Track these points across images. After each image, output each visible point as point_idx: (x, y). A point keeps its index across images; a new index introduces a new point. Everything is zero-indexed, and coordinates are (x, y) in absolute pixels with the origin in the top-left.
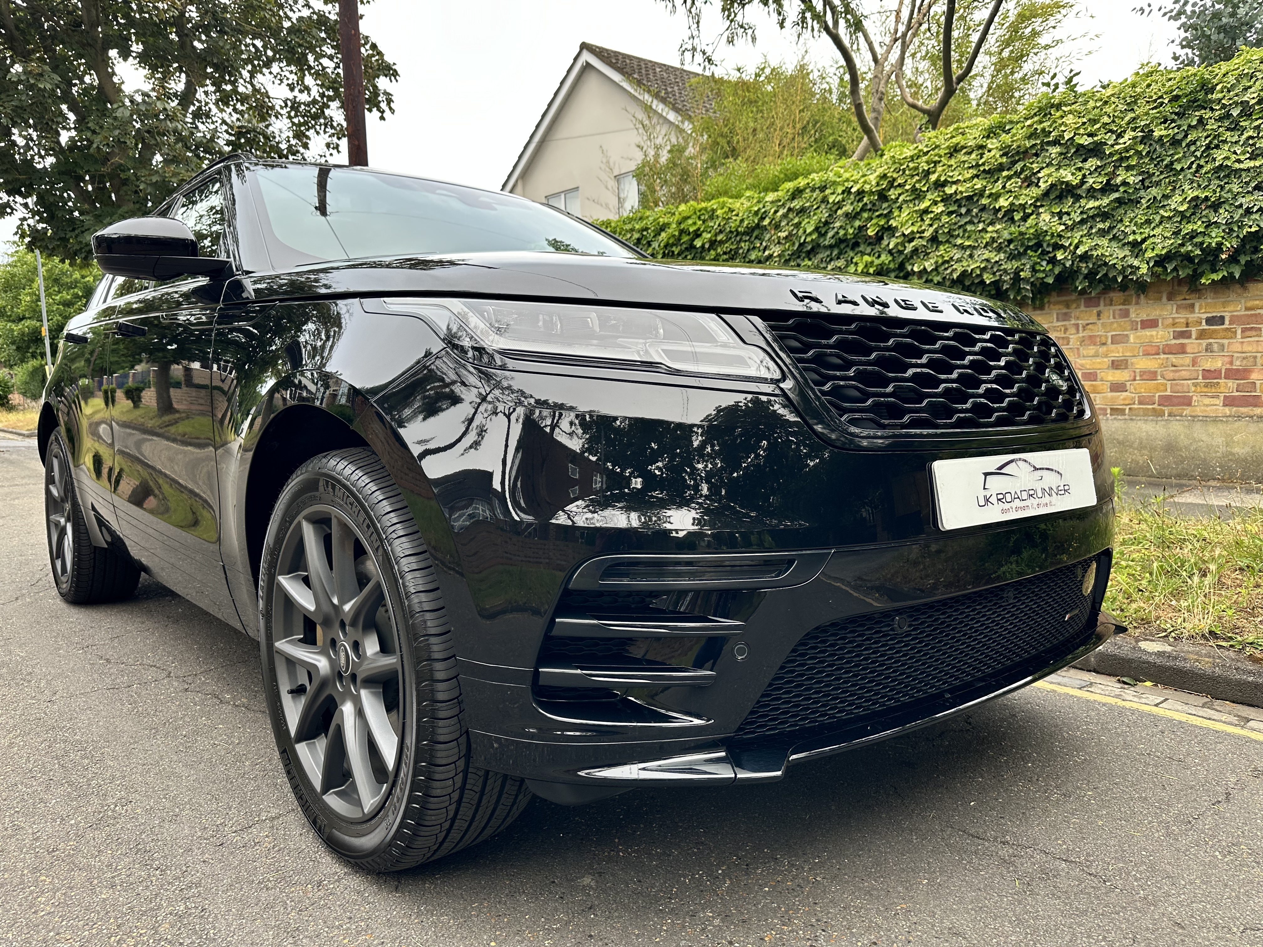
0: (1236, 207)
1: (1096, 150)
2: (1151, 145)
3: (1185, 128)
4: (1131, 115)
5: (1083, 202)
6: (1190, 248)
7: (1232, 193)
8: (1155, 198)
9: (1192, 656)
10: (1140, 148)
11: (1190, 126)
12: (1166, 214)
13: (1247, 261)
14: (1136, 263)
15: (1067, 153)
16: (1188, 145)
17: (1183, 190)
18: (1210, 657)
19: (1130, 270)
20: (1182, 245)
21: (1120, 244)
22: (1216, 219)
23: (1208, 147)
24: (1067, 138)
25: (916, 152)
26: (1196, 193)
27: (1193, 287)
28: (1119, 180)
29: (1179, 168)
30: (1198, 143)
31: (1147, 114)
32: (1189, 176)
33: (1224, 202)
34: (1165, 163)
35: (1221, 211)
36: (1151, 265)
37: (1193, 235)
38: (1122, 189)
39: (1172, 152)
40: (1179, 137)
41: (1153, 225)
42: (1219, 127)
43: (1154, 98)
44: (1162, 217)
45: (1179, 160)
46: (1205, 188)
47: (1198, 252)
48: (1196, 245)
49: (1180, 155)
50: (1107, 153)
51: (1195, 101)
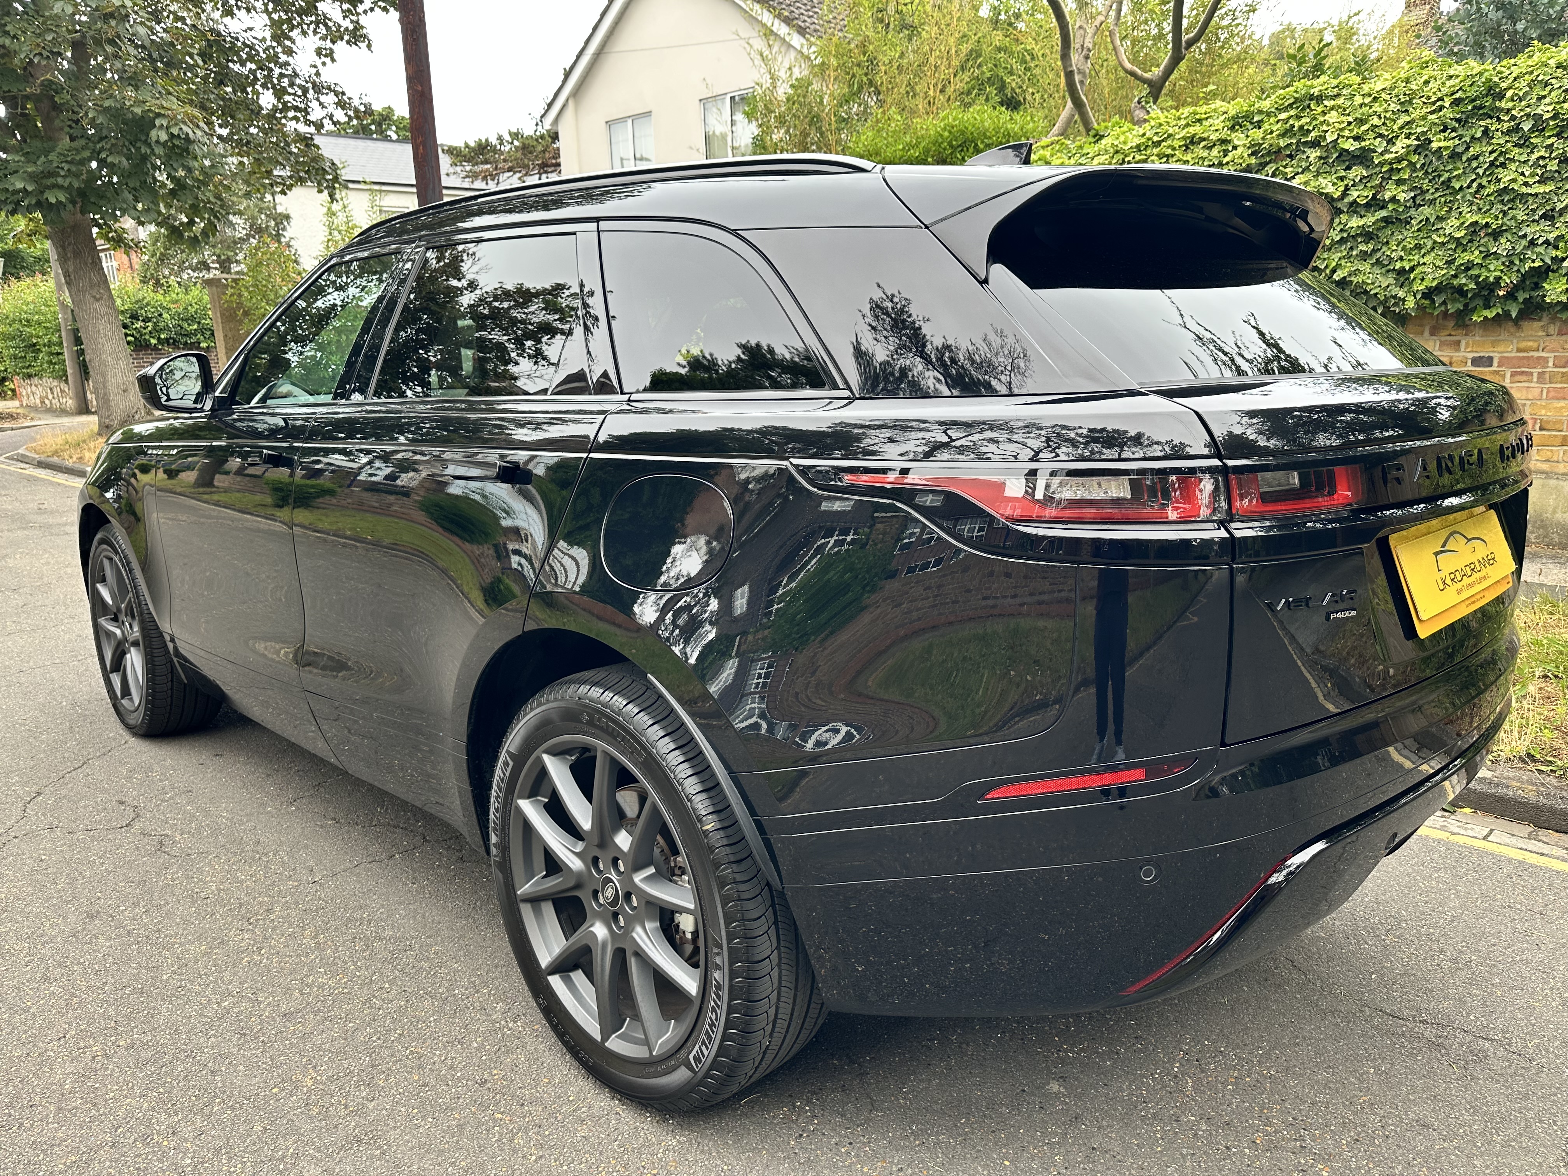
0: (1520, 237)
1: (1363, 157)
2: (1426, 155)
3: (1468, 139)
4: (1405, 118)
5: (1344, 218)
6: (1464, 281)
7: (1516, 220)
8: (1427, 219)
9: (1514, 783)
10: (1414, 158)
11: (1473, 137)
12: (1439, 240)
13: (1525, 299)
14: (1401, 294)
15: (1327, 157)
16: (1469, 160)
17: (1461, 213)
18: (1532, 784)
19: (1393, 301)
20: (1455, 276)
21: (1384, 270)
22: (1495, 249)
23: (1492, 164)
24: (1329, 139)
25: (1143, 140)
26: (1475, 218)
27: (1460, 322)
28: (1388, 195)
29: (1457, 187)
30: (1481, 158)
31: (1424, 118)
32: (1468, 197)
33: (1506, 230)
34: (1442, 179)
35: (1503, 240)
36: (1418, 297)
37: (1469, 266)
38: (1391, 207)
39: (1451, 167)
40: (1460, 149)
41: (1423, 251)
42: (1507, 141)
43: (1433, 99)
44: (1435, 242)
45: (1458, 177)
46: (1485, 212)
47: (1472, 286)
48: (1471, 277)
49: (1460, 171)
50: (1376, 162)
51: (1481, 107)
